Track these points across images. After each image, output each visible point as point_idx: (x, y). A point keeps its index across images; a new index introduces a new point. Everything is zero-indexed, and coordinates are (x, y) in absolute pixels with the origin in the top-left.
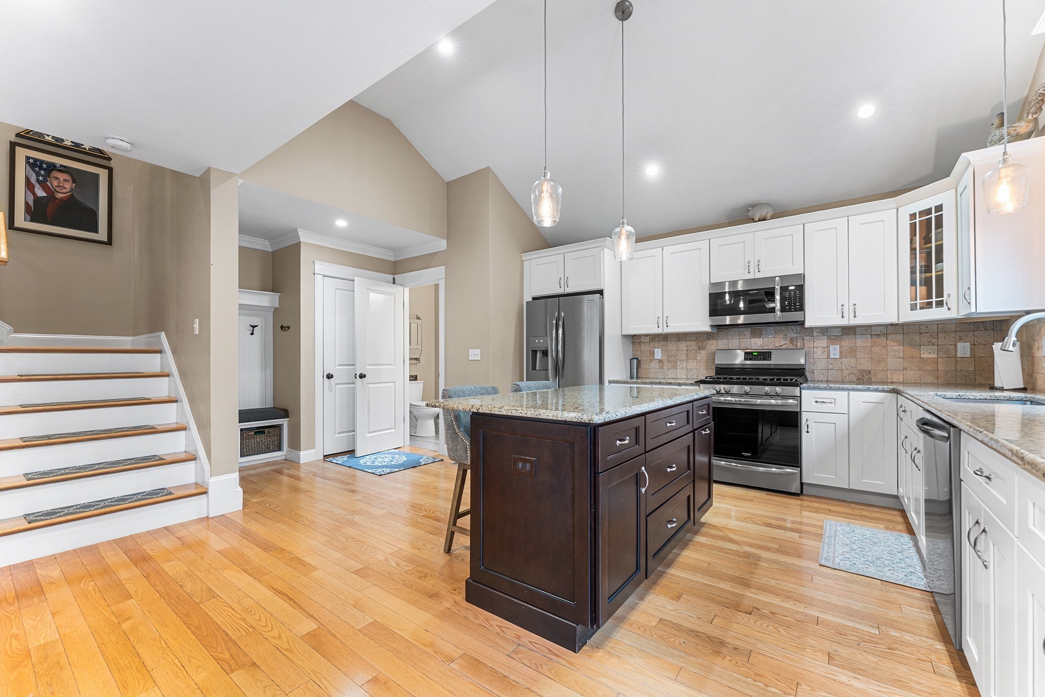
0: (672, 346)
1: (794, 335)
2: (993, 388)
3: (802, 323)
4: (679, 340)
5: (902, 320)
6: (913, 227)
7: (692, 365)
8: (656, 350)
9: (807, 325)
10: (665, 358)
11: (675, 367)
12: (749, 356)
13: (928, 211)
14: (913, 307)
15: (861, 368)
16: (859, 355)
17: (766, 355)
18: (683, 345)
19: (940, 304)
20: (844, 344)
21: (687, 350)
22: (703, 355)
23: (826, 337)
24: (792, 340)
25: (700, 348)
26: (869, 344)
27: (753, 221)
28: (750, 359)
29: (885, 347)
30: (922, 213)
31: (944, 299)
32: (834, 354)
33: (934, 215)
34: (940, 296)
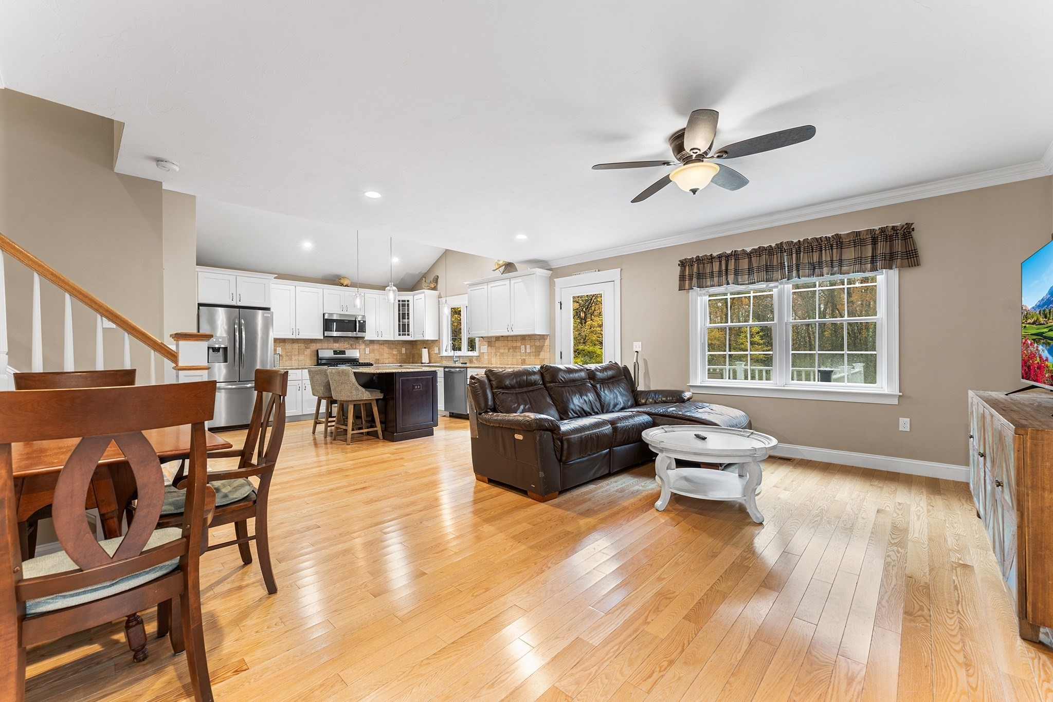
0: (288, 346)
1: (352, 343)
2: (422, 363)
3: (363, 337)
4: (293, 343)
5: (395, 339)
6: (399, 305)
7: (301, 357)
8: (277, 348)
9: (366, 338)
10: (284, 354)
11: (291, 359)
12: (335, 352)
13: (404, 301)
14: (400, 335)
15: (376, 358)
16: (375, 352)
17: (343, 352)
18: (296, 346)
19: (408, 335)
20: (371, 347)
21: (299, 349)
22: (308, 352)
23: (365, 344)
24: (351, 345)
25: (307, 348)
27: (342, 285)
28: (336, 354)
29: (383, 349)
30: (403, 301)
31: (410, 333)
32: (367, 352)
33: (406, 303)
34: (408, 331)
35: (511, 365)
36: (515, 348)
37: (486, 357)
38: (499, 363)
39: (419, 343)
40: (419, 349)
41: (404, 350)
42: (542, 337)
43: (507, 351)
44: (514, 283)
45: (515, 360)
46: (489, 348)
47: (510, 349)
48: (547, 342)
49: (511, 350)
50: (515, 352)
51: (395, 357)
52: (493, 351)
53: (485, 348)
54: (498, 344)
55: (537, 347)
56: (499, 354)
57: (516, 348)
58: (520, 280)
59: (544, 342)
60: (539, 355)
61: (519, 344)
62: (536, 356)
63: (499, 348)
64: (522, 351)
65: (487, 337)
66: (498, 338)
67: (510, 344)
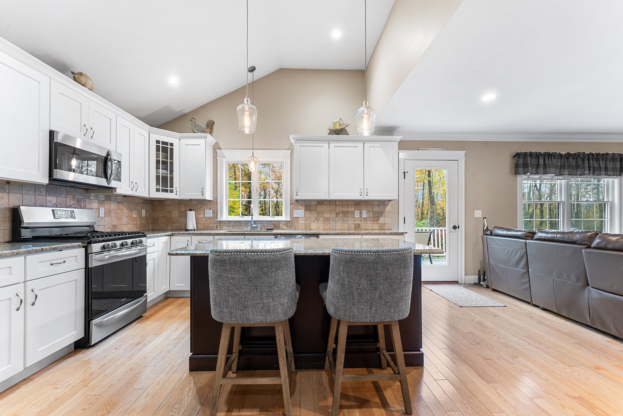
1: (80, 197)
3: (115, 190)
6: (158, 147)
13: (166, 143)
14: (158, 190)
15: (113, 224)
16: (113, 215)
19: (172, 191)
20: (106, 206)
23: (97, 201)
24: (78, 201)
26: (116, 208)
29: (122, 210)
30: (163, 143)
31: (174, 189)
32: (102, 215)
33: (169, 147)
34: (172, 186)
35: (340, 230)
36: (345, 214)
37: (301, 222)
38: (322, 228)
39: (167, 203)
40: (170, 212)
41: (144, 212)
42: (383, 203)
43: (334, 216)
44: (370, 147)
45: (346, 226)
46: (307, 212)
47: (339, 213)
48: (388, 208)
49: (340, 215)
50: (345, 216)
51: (135, 223)
52: (314, 215)
53: (300, 213)
54: (320, 208)
55: (374, 213)
56: (322, 219)
57: (347, 213)
58: (379, 145)
59: (385, 208)
60: (378, 220)
61: (351, 209)
62: (373, 221)
63: (323, 213)
64: (356, 216)
65: (305, 200)
66: (321, 202)
67: (339, 209)
